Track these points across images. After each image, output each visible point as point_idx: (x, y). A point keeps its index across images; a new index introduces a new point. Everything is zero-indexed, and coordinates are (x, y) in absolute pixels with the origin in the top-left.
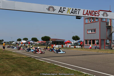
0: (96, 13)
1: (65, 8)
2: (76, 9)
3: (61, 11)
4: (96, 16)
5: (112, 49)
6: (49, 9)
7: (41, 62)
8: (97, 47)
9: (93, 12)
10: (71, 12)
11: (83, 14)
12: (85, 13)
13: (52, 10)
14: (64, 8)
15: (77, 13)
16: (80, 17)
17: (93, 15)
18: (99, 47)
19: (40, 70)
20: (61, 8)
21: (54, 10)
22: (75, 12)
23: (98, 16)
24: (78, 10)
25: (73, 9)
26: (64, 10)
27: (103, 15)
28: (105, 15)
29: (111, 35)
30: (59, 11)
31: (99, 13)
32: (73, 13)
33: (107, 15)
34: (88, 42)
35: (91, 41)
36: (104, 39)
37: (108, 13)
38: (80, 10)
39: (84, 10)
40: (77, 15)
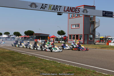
0: (77, 9)
1: (47, 5)
2: (58, 6)
3: (43, 8)
4: (76, 12)
5: (95, 44)
6: (31, 6)
7: (23, 55)
8: (81, 42)
9: (74, 9)
10: (53, 9)
11: (64, 11)
12: (66, 10)
13: (34, 6)
14: (45, 5)
15: (58, 9)
16: (61, 13)
17: (74, 12)
18: (82, 42)
19: (22, 60)
20: (43, 4)
21: (36, 6)
22: (56, 8)
23: (78, 12)
24: (59, 6)
25: (54, 6)
26: (46, 7)
27: (83, 12)
28: (85, 11)
29: (94, 30)
30: (41, 8)
31: (79, 10)
32: (54, 9)
33: (87, 12)
34: (72, 37)
35: (74, 36)
36: (88, 35)
37: (88, 10)
38: (61, 6)
39: (65, 7)
40: (58, 11)
